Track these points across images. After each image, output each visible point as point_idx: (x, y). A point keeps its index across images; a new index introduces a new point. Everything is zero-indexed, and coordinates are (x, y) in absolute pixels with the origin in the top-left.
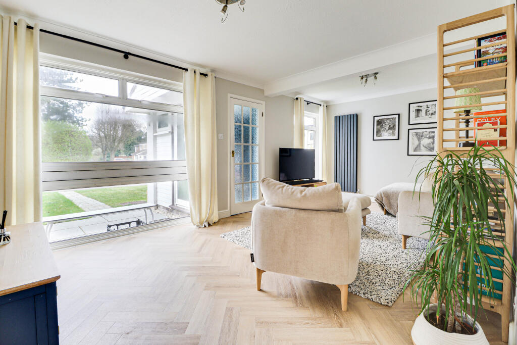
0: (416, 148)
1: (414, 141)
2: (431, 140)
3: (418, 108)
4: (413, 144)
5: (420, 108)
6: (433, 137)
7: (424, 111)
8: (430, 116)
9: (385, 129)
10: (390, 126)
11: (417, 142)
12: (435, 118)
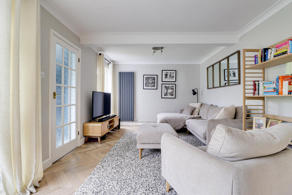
0: (165, 94)
1: (164, 91)
2: (172, 90)
3: (166, 73)
4: (164, 92)
5: (167, 73)
6: (173, 89)
7: (169, 75)
8: (172, 78)
9: (150, 83)
10: (152, 82)
11: (166, 91)
12: (174, 79)
